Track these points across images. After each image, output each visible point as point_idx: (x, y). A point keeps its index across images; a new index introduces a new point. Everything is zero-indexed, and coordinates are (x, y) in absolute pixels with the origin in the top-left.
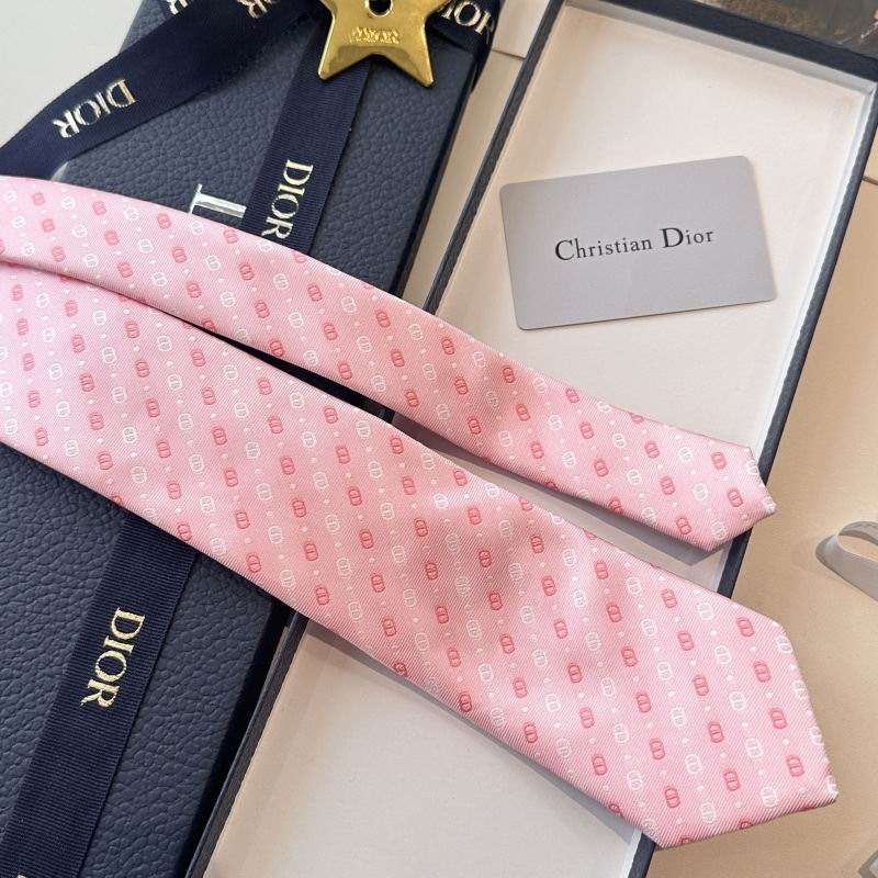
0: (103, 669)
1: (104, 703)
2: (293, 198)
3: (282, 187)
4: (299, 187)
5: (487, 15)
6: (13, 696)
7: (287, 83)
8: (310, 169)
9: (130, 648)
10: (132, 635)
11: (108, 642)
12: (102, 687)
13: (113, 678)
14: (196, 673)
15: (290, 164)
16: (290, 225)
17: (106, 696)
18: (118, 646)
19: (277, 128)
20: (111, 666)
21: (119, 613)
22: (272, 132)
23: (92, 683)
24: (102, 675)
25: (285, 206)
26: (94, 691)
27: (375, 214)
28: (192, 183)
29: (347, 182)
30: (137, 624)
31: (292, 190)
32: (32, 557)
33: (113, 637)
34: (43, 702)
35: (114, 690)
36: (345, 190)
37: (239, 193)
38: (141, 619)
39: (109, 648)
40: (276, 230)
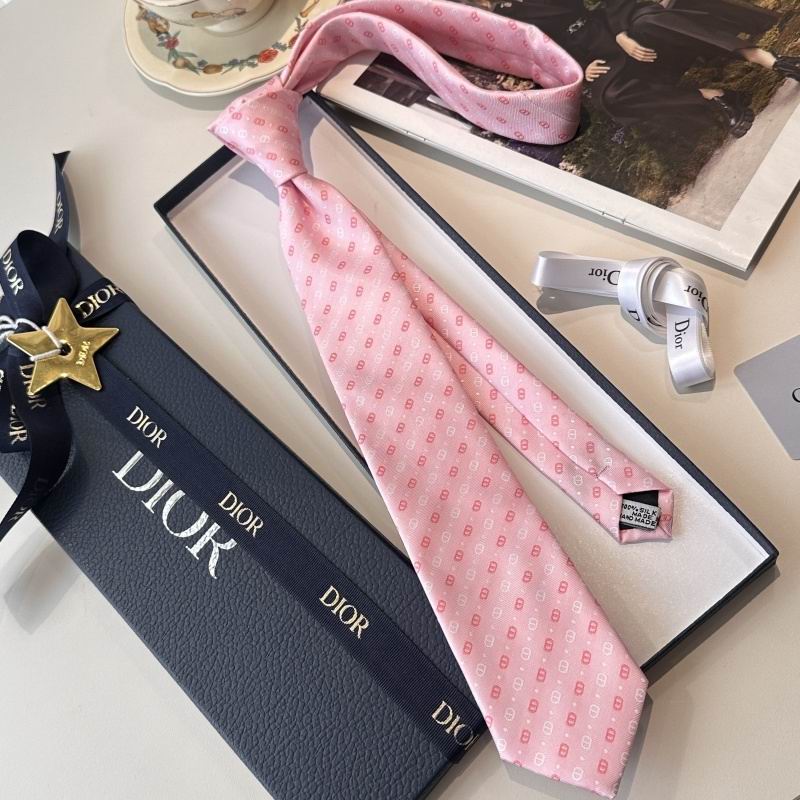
0: (347, 620)
1: (366, 626)
2: (149, 423)
3: (139, 428)
4: (144, 418)
5: (110, 287)
6: (334, 684)
7: (85, 404)
8: (137, 408)
9: (344, 600)
10: (338, 597)
11: (334, 612)
12: (357, 624)
13: (355, 616)
14: (371, 573)
15: (129, 419)
16: (161, 431)
17: (362, 623)
18: (340, 607)
19: (106, 419)
20: (348, 614)
21: (322, 600)
22: (106, 422)
23: (352, 629)
24: (350, 622)
25: (150, 430)
26: (357, 629)
27: (181, 384)
28: (110, 476)
29: (156, 392)
30: (333, 591)
31: (143, 423)
32: (264, 644)
33: (333, 608)
34: (345, 666)
35: (362, 617)
36: (159, 395)
37: (129, 452)
38: (332, 588)
39: (338, 612)
40: (160, 439)
